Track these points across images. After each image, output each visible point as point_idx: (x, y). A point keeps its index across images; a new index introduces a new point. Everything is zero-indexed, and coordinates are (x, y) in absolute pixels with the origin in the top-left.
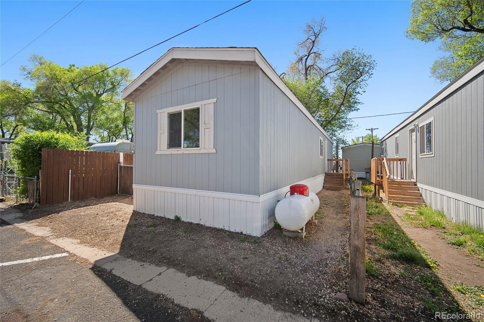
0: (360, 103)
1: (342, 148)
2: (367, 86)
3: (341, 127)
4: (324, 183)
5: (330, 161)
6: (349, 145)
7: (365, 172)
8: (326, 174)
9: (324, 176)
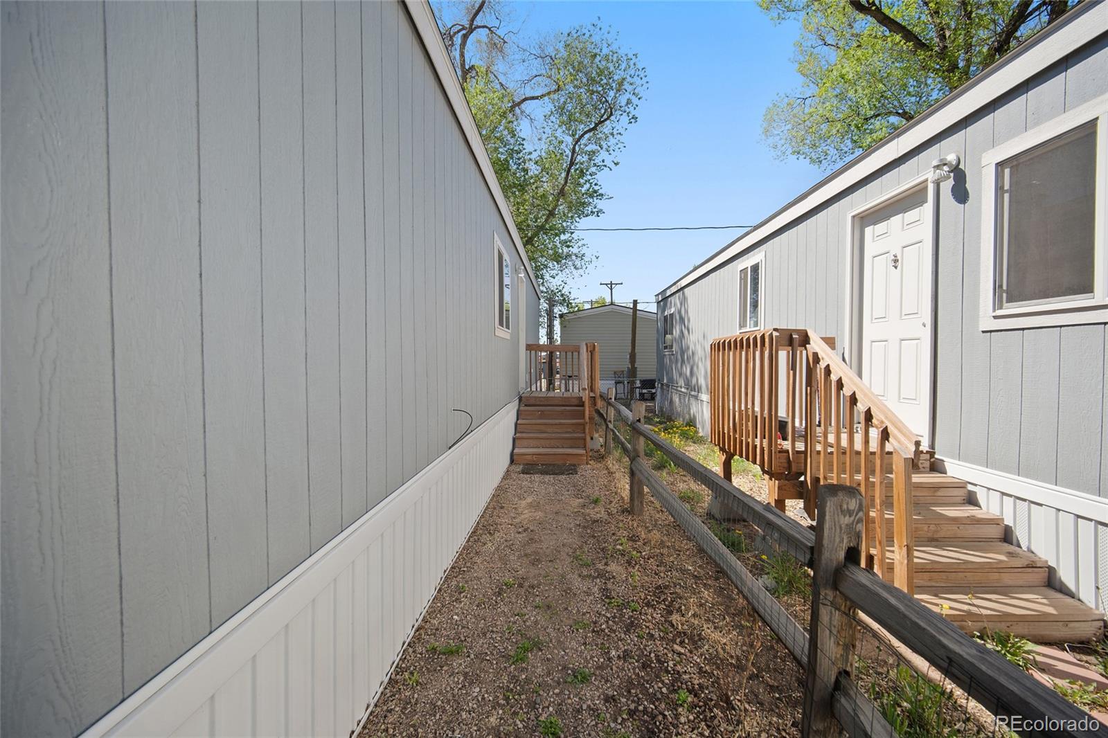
0: (605, 198)
1: (561, 316)
2: (622, 149)
3: (557, 258)
4: (514, 440)
5: (533, 352)
6: (579, 310)
7: (613, 382)
8: (520, 399)
9: (517, 407)
